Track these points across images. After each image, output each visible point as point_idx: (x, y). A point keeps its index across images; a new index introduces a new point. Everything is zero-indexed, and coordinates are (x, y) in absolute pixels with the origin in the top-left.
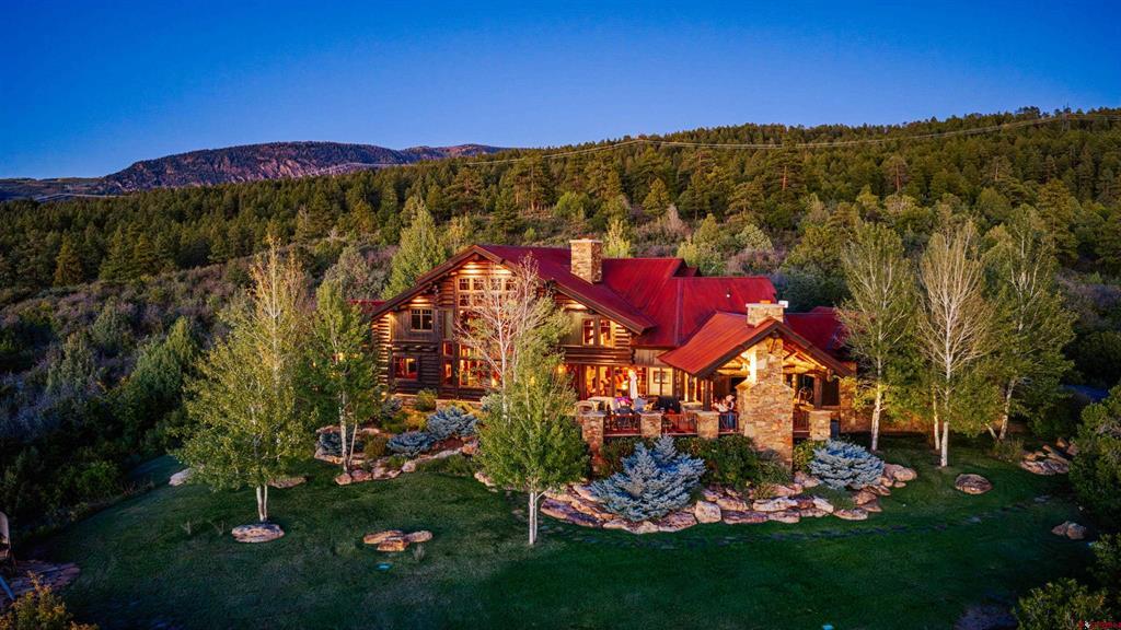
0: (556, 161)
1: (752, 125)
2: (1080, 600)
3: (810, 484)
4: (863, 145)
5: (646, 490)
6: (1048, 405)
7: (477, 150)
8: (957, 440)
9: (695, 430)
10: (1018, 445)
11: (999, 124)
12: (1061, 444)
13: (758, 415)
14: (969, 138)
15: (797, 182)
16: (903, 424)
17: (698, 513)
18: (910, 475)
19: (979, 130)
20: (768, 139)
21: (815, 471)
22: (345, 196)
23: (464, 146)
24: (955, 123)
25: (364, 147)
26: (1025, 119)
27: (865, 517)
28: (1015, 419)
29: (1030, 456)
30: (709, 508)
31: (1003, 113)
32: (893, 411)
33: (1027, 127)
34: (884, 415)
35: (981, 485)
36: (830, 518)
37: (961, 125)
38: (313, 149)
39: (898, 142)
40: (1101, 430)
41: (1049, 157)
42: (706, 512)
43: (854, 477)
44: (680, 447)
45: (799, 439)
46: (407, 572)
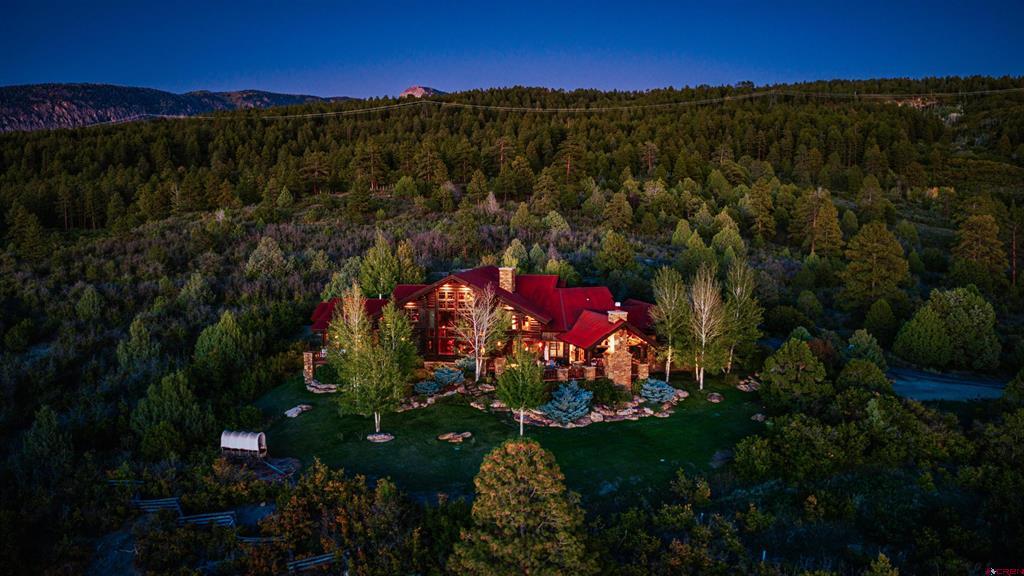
0: (348, 117)
1: (520, 87)
2: (759, 442)
3: (641, 401)
4: (615, 111)
5: (569, 408)
6: (750, 356)
7: (258, 96)
8: (707, 376)
9: (583, 376)
10: (736, 377)
11: (723, 96)
12: (757, 375)
13: (615, 368)
14: (699, 107)
15: (579, 168)
16: (680, 367)
17: (592, 417)
18: (686, 394)
19: (708, 101)
20: (535, 102)
21: (643, 394)
22: (149, 149)
23: (244, 92)
24: (688, 94)
25: (143, 90)
26: (742, 92)
27: (667, 416)
28: (734, 363)
29: (742, 382)
30: (597, 415)
31: (725, 86)
32: (678, 363)
33: (745, 100)
34: (672, 364)
35: (719, 398)
36: (652, 416)
37: (693, 96)
38: (89, 91)
39: (644, 110)
40: (772, 370)
41: (761, 132)
42: (596, 417)
43: (662, 397)
44: (581, 386)
45: (634, 379)
46: (470, 450)
